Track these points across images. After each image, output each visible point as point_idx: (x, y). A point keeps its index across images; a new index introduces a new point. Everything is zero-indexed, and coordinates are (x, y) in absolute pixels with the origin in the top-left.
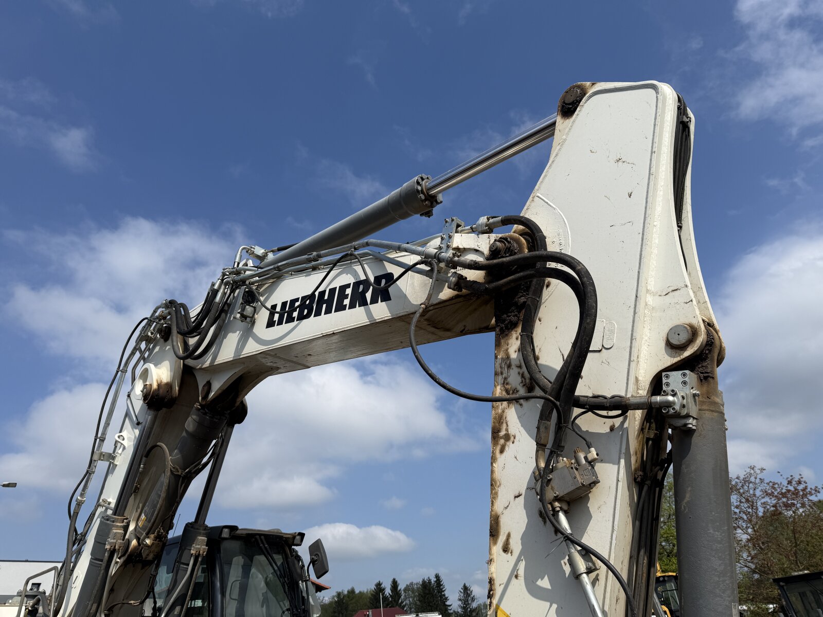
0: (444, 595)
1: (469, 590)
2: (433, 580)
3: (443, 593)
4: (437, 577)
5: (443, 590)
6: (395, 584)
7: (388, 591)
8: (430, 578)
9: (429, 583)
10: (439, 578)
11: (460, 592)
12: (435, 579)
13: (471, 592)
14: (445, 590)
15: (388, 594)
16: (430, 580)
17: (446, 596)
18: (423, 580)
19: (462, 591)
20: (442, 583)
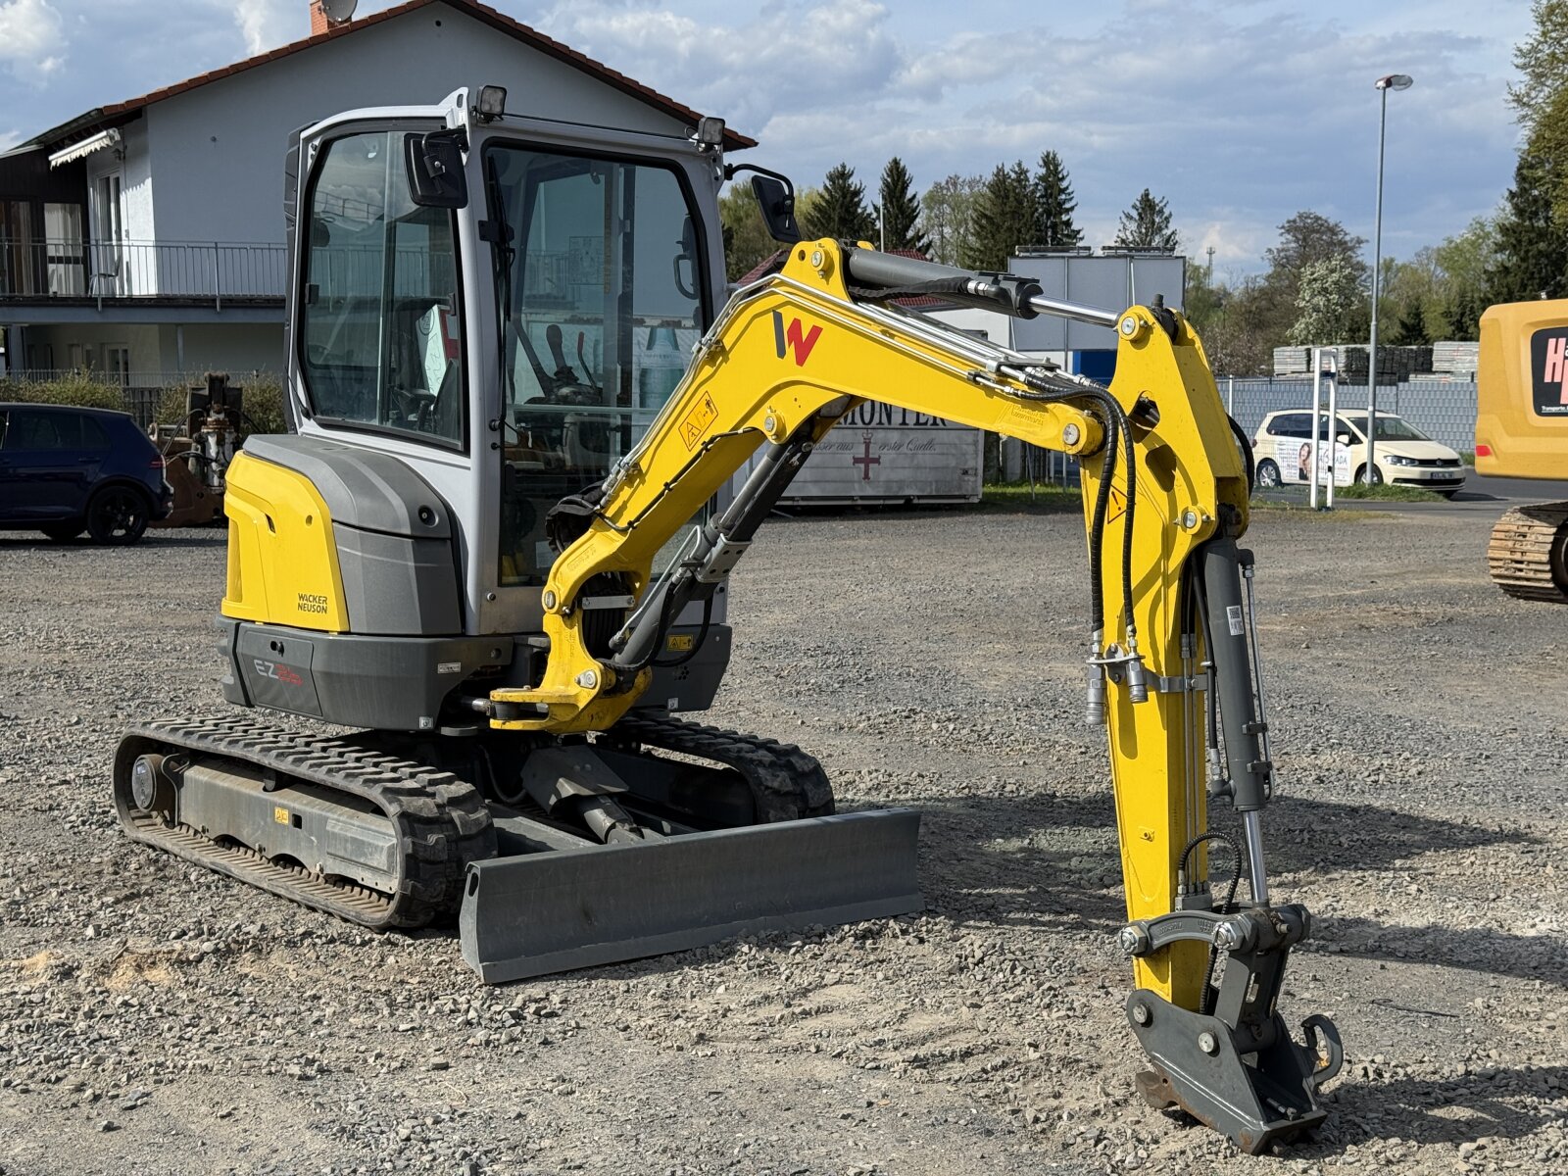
0: (1068, 224)
1: (1161, 211)
2: (1035, 171)
3: (1065, 218)
4: (1050, 162)
5: (1067, 206)
6: (897, 179)
7: (872, 199)
8: (1025, 166)
9: (1019, 181)
10: (1056, 166)
11: (1129, 217)
12: (1043, 171)
13: (1167, 219)
14: (1072, 209)
15: (870, 209)
16: (1022, 173)
17: (1075, 227)
18: (1000, 170)
19: (1134, 214)
20: (1064, 184)
